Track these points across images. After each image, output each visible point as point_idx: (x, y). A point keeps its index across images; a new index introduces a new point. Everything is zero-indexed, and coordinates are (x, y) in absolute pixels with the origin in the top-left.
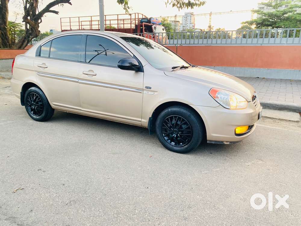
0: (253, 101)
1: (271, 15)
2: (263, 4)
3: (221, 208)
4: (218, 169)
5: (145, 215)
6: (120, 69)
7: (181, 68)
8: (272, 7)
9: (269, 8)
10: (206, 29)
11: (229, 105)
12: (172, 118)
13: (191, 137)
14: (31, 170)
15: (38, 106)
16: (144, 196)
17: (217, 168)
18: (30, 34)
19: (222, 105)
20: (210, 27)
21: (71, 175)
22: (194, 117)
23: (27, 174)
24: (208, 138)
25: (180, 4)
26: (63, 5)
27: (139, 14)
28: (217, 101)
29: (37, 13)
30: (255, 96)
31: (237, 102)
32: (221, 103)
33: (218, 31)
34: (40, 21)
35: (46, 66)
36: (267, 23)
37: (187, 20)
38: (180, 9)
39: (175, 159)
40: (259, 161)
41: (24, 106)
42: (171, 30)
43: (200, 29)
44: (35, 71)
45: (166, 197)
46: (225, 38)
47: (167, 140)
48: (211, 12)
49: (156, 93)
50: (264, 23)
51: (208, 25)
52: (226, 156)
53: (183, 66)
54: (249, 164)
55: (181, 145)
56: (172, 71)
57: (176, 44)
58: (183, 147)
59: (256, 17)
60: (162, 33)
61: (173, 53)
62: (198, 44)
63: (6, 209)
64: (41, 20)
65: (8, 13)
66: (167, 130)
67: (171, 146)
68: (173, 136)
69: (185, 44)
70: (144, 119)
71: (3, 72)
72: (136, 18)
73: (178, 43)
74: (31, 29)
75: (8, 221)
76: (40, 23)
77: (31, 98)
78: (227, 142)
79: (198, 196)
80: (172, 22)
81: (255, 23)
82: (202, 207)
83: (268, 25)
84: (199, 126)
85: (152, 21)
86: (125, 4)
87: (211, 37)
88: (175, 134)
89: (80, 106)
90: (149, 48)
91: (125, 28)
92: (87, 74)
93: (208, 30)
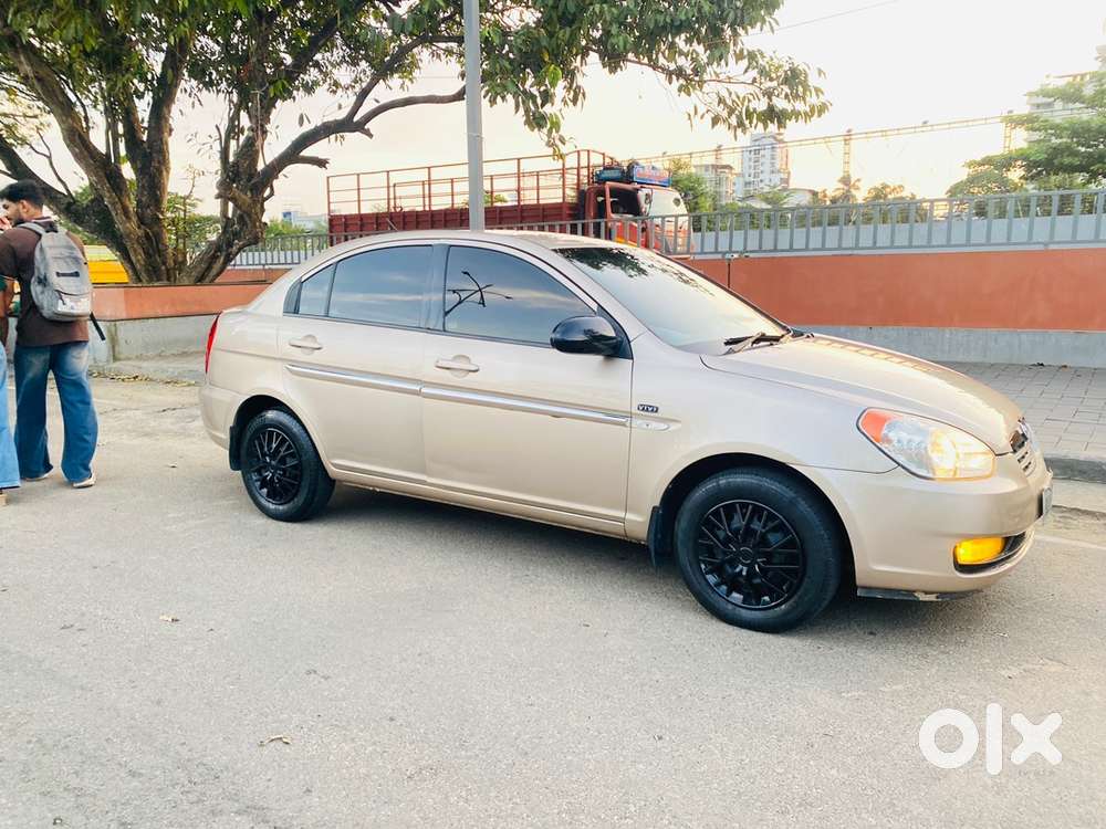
0: (1015, 451)
1: (1081, 132)
2: (1047, 94)
3: (915, 813)
4: (900, 687)
5: (662, 819)
6: (556, 350)
7: (754, 343)
8: (1083, 103)
9: (1071, 106)
10: (832, 188)
11: (928, 464)
12: (730, 510)
13: (800, 575)
14: (286, 673)
15: (284, 470)
16: (651, 764)
17: (896, 684)
18: (236, 235)
19: (906, 466)
20: (846, 180)
21: (412, 692)
22: (810, 507)
23: (277, 684)
24: (862, 577)
25: (739, 117)
26: (342, 137)
27: (591, 154)
28: (886, 451)
29: (260, 166)
30: (1023, 435)
31: (958, 456)
32: (901, 460)
33: (879, 194)
34: (267, 192)
35: (316, 342)
36: (1067, 160)
37: (762, 160)
38: (739, 131)
39: (746, 650)
40: (1050, 663)
41: (240, 472)
42: (703, 199)
43: (810, 191)
44: (281, 359)
45: (724, 770)
46: (905, 220)
47: (718, 585)
48: (849, 131)
49: (674, 427)
50: (1056, 162)
51: (841, 175)
52: (928, 644)
53: (763, 335)
54: (1014, 672)
55: (765, 603)
56: (728, 353)
57: (724, 253)
58: (772, 611)
59: (1025, 140)
60: (677, 217)
61: (713, 286)
62: (807, 249)
63: (233, 784)
64: (272, 189)
65: (168, 172)
66: (715, 551)
67: (730, 607)
68: (738, 570)
69: (760, 250)
70: (635, 511)
71: (148, 359)
72: (582, 165)
73: (733, 249)
74: (241, 218)
75: (245, 817)
76: (269, 197)
77: (262, 448)
78: (926, 593)
79: (834, 772)
80: (703, 169)
81: (1019, 163)
82: (850, 806)
83: (1072, 169)
84: (826, 536)
85: (637, 174)
86: (550, 131)
87: (853, 219)
88: (744, 565)
89: (423, 472)
90: (633, 273)
91: (541, 202)
92: (448, 369)
93: (838, 193)
